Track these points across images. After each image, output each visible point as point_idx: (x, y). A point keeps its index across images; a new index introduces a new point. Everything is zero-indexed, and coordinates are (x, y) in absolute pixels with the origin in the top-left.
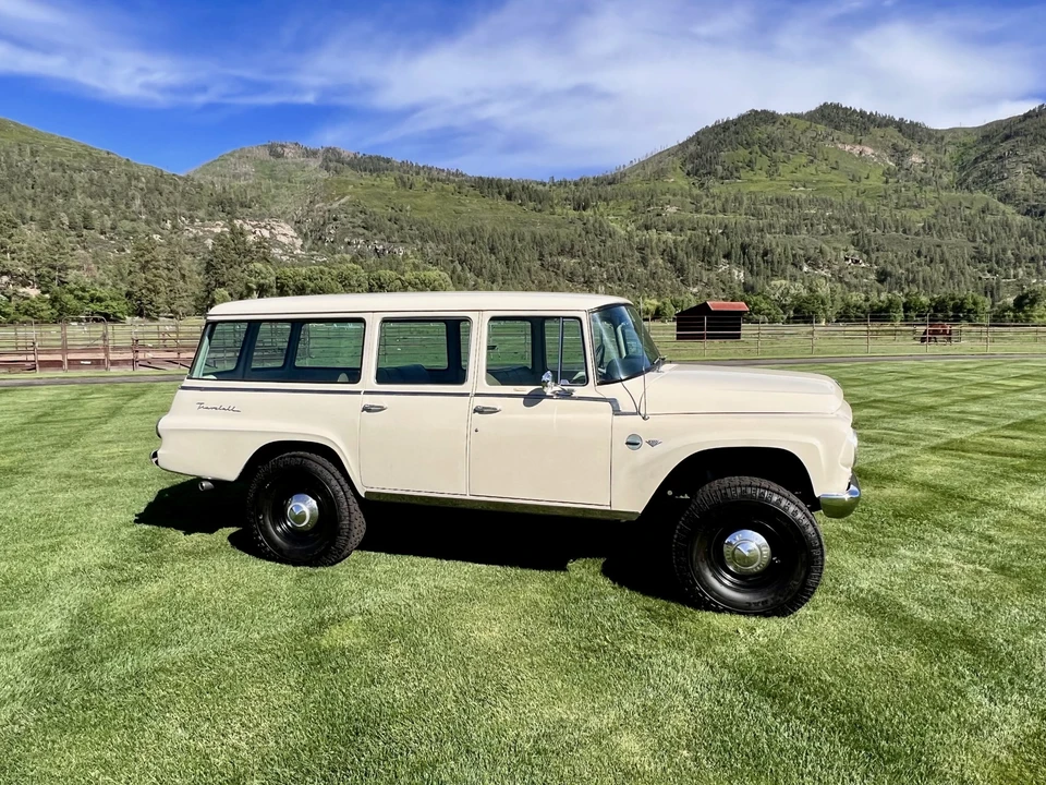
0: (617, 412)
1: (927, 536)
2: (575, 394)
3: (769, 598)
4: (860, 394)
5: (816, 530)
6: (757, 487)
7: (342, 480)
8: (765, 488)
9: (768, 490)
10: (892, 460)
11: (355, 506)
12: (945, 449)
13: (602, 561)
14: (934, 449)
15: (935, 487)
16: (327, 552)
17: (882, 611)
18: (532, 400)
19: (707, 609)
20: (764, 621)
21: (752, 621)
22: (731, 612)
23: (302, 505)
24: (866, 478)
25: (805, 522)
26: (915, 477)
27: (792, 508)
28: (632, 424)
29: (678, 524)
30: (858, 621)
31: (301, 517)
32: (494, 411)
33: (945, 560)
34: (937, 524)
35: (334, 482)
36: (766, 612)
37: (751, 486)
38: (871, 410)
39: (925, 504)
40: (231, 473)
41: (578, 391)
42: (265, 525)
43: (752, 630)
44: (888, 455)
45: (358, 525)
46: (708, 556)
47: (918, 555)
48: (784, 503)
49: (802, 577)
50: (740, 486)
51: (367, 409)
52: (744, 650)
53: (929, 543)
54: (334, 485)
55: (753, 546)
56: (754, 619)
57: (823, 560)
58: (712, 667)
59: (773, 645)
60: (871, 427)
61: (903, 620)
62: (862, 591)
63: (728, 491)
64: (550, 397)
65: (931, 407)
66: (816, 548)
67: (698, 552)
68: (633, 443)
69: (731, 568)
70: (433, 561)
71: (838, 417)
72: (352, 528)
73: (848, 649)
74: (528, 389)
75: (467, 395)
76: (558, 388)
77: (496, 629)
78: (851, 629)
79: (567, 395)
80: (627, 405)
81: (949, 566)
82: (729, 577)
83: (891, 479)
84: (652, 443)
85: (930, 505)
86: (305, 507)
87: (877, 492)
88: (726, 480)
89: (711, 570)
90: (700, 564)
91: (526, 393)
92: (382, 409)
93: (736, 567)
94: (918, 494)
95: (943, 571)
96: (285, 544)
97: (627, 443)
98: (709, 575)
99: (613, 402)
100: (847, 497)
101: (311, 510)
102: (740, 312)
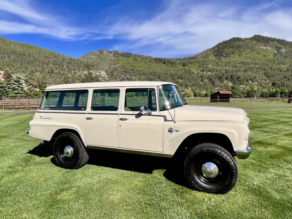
0: (166, 120)
1: (281, 165)
2: (152, 114)
3: (217, 187)
4: (264, 118)
5: (234, 163)
6: (213, 147)
7: (80, 142)
8: (216, 148)
9: (217, 148)
10: (271, 138)
11: (84, 150)
12: (290, 135)
13: (165, 170)
14: (286, 135)
15: (285, 148)
16: (75, 165)
17: (260, 194)
18: (138, 116)
19: (196, 190)
20: (215, 196)
21: (211, 195)
22: (204, 192)
23: (68, 149)
24: (262, 144)
25: (230, 160)
26: (279, 144)
27: (225, 155)
28: (170, 124)
29: (185, 159)
30: (251, 197)
31: (68, 153)
32: (126, 119)
33: (287, 174)
34: (285, 161)
35: (78, 142)
36: (217, 192)
37: (210, 147)
38: (267, 123)
39: (282, 153)
40: (49, 139)
41: (153, 113)
42: (58, 156)
43: (210, 199)
44: (271, 137)
45: (85, 156)
46: (196, 171)
47: (277, 172)
48: (223, 153)
49: (229, 180)
50: (207, 147)
51: (88, 119)
52: (205, 207)
53: (281, 167)
54: (78, 143)
55: (212, 168)
56: (212, 195)
57: (237, 174)
58: (192, 214)
59: (216, 206)
60: (266, 128)
61: (268, 198)
62: (254, 185)
63: (203, 148)
64: (144, 115)
65: (287, 122)
66: (234, 170)
67: (193, 170)
68: (170, 131)
69: (204, 175)
70: (109, 168)
71: (243, 123)
72: (83, 157)
73: (245, 209)
74: (137, 112)
75: (118, 114)
76: (146, 112)
77: (119, 195)
78: (247, 201)
79: (150, 115)
80: (169, 118)
81: (289, 176)
82: (203, 178)
83: (270, 144)
84: (177, 131)
85: (283, 154)
86: (69, 150)
87: (265, 149)
88: (202, 145)
89: (197, 176)
90: (193, 174)
91: (136, 114)
92: (92, 119)
93: (206, 175)
94: (279, 150)
95: (286, 178)
96: (63, 162)
97: (168, 131)
98: (196, 178)
99: (164, 117)
100: (246, 151)
101: (71, 151)
102: (229, 94)
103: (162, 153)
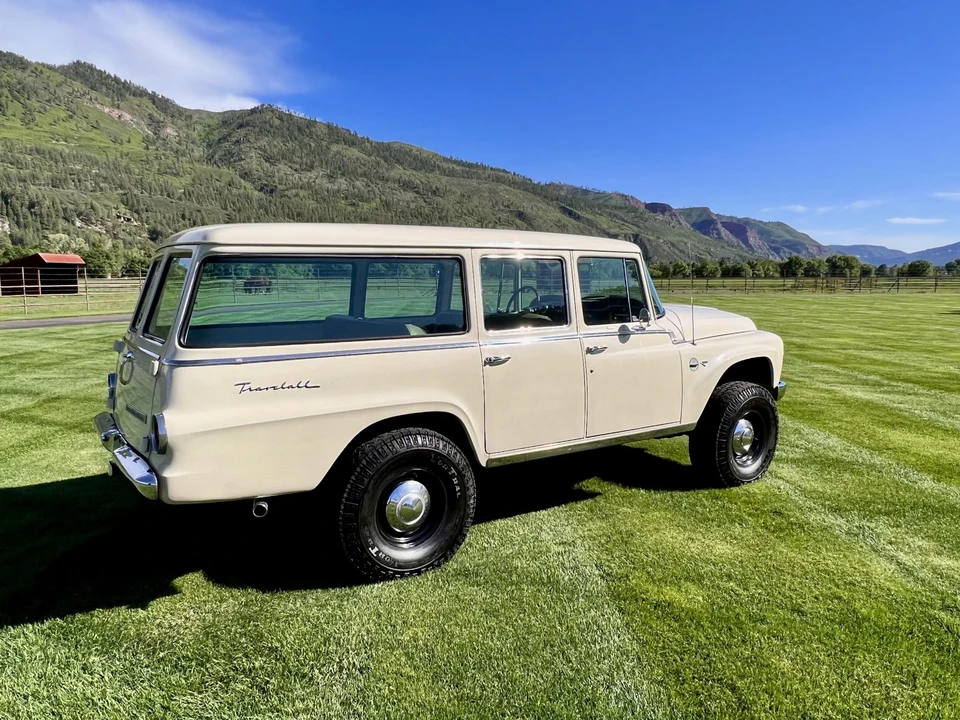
0: (674, 341)
28: (690, 350)
32: (602, 350)
40: (307, 475)
51: (488, 362)
55: (744, 429)
68: (693, 366)
74: (615, 327)
75: (576, 336)
80: (677, 336)
84: (704, 364)
92: (504, 360)
97: (690, 366)
98: (732, 460)
99: (670, 333)
102: (75, 265)
103: (678, 424)
